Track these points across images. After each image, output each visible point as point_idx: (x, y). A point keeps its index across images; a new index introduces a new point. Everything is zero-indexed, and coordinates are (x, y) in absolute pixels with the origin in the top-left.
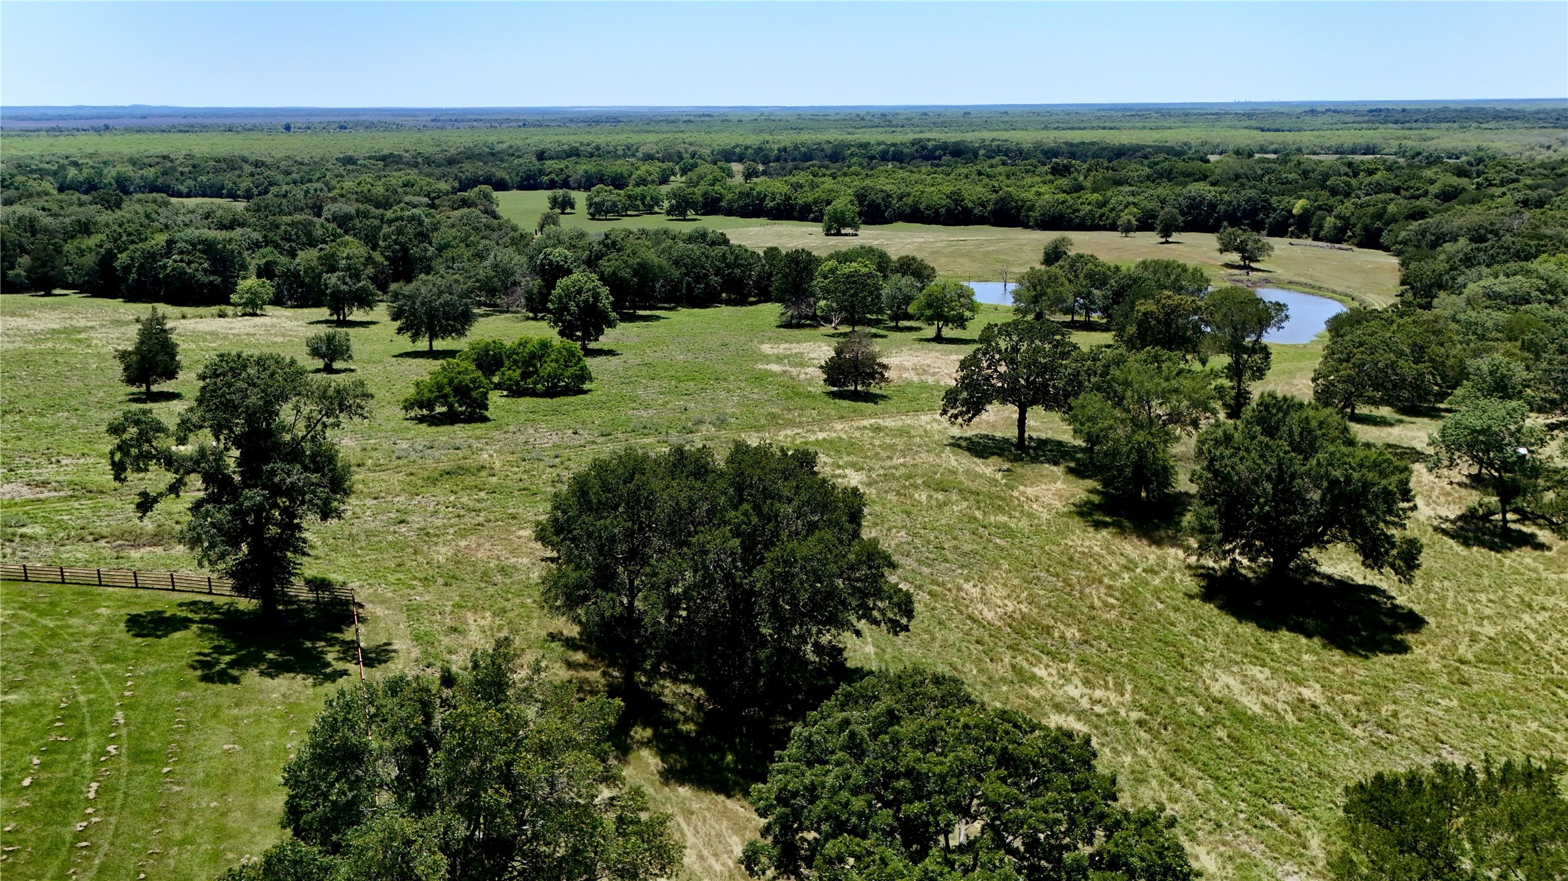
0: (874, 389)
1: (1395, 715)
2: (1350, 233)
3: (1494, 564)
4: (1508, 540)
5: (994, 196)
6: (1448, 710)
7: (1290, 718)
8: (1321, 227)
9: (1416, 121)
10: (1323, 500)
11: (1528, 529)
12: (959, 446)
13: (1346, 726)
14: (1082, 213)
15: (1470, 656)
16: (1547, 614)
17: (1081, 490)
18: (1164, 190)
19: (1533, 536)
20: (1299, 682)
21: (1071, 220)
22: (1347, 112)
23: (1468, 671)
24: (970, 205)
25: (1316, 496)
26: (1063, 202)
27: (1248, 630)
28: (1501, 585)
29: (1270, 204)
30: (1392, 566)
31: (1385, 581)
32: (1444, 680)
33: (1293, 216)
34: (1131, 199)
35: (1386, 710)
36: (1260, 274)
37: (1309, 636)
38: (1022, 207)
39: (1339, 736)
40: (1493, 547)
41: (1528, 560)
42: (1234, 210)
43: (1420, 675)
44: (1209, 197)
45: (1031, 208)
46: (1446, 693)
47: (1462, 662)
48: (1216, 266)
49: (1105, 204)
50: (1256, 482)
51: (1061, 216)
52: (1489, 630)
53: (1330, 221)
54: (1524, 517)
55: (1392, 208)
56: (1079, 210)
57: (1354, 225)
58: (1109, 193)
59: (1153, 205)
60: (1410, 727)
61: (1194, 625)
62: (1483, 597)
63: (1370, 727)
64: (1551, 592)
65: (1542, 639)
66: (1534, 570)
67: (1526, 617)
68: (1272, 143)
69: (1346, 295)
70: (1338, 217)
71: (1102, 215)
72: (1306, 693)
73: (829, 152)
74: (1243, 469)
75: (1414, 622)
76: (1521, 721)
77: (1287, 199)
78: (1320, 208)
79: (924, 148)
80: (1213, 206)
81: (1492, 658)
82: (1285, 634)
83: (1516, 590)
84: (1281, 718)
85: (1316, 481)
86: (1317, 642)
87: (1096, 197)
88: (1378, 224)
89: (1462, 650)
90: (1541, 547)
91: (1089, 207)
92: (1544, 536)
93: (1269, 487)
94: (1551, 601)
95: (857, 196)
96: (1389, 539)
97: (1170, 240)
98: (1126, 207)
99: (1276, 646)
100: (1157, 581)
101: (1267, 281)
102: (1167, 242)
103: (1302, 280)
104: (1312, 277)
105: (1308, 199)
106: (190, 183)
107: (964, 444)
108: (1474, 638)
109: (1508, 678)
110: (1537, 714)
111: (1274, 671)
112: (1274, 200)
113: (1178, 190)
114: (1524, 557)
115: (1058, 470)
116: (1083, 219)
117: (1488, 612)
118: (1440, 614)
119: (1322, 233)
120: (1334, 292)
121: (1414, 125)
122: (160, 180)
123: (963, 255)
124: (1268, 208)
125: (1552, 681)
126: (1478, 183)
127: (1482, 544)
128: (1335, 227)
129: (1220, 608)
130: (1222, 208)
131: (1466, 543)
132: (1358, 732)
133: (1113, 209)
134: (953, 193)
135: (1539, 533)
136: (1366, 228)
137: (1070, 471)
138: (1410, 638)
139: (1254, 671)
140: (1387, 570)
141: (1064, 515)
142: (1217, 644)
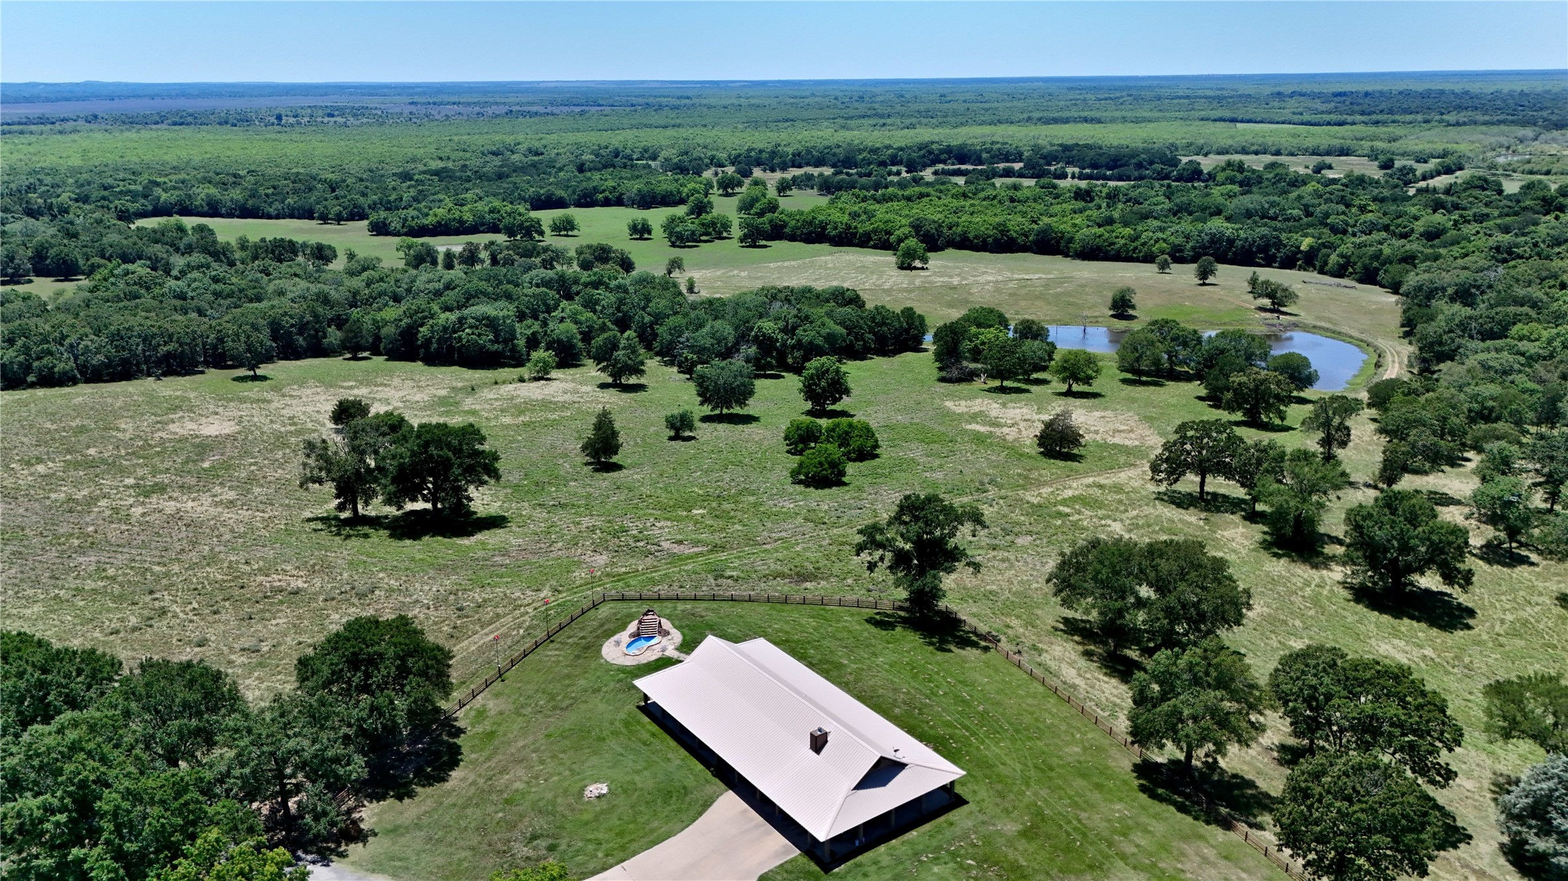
0: (1075, 451)
1: (1471, 662)
2: (1351, 270)
3: (1507, 577)
4: (1515, 560)
5: (1035, 227)
6: (1496, 659)
7: (1422, 665)
8: (1326, 263)
9: (1381, 112)
10: (1426, 552)
11: (1524, 552)
12: (1162, 500)
13: (1450, 669)
14: (1117, 246)
15: (1502, 632)
16: (1539, 608)
17: (1258, 531)
18: (1186, 225)
19: (1528, 557)
20: (1421, 647)
21: (1107, 252)
22: (1314, 96)
23: (1502, 640)
24: (1015, 235)
25: (1423, 549)
26: (1100, 236)
27: (1386, 618)
28: (1513, 590)
29: (1280, 241)
30: (1458, 584)
31: (1455, 592)
32: (1490, 644)
33: (1301, 252)
34: (1160, 235)
35: (1467, 660)
36: (1288, 317)
37: (1419, 621)
38: (1061, 238)
39: (1448, 673)
40: (1504, 565)
41: (1526, 574)
42: (1250, 245)
43: (1479, 643)
44: (1228, 233)
45: (1071, 240)
46: (1493, 651)
47: (1498, 635)
48: (1250, 310)
49: (1137, 238)
50: (1389, 541)
51: (1099, 248)
52: (1509, 617)
53: (1334, 259)
54: (1521, 545)
55: (1387, 251)
56: (1114, 244)
57: (1355, 263)
58: (1139, 228)
59: (1180, 240)
60: (1479, 668)
61: (1356, 618)
62: (1503, 598)
63: (1462, 669)
64: (1541, 594)
65: (1538, 622)
66: (1530, 581)
67: (1528, 609)
68: (1253, 144)
69: (1362, 341)
70: (1342, 256)
71: (1136, 248)
72: (1426, 652)
73: (842, 157)
74: (1380, 534)
75: (1471, 613)
76: (1532, 664)
77: (1295, 236)
78: (1324, 245)
79: (930, 152)
80: (1231, 242)
81: (1514, 633)
82: (1406, 621)
83: (1522, 593)
84: (1418, 665)
85: (1422, 540)
86: (1423, 625)
87: (1128, 231)
88: (1375, 264)
89: (1498, 628)
90: (1532, 564)
91: (1123, 241)
92: (1534, 557)
93: (1395, 543)
94: (1540, 600)
95: (913, 227)
96: (1457, 570)
97: (1207, 282)
98: (1156, 242)
99: (1403, 629)
100: (1325, 592)
101: (1295, 325)
102: (1204, 284)
103: (1323, 324)
104: (1329, 320)
105: (1313, 237)
106: (277, 205)
107: (1166, 498)
108: (1503, 622)
109: (1523, 643)
110: (1539, 661)
111: (1407, 642)
112: (1283, 236)
113: (1200, 226)
114: (1522, 571)
115: (1236, 518)
116: (1118, 251)
117: (1507, 606)
118: (1483, 608)
119: (1327, 268)
120: (1351, 337)
121: (1380, 117)
122: (250, 202)
123: (1037, 298)
124: (1279, 244)
125: (1545, 644)
126: (1455, 220)
127: (1499, 563)
128: (1338, 264)
129: (1367, 607)
130: (1239, 243)
131: (1489, 562)
132: (1456, 670)
133: (1144, 244)
134: (999, 224)
135: (1531, 555)
136: (1365, 267)
137: (1245, 518)
138: (1471, 622)
139: (1396, 641)
140: (1456, 586)
141: (1253, 550)
142: (1372, 627)
